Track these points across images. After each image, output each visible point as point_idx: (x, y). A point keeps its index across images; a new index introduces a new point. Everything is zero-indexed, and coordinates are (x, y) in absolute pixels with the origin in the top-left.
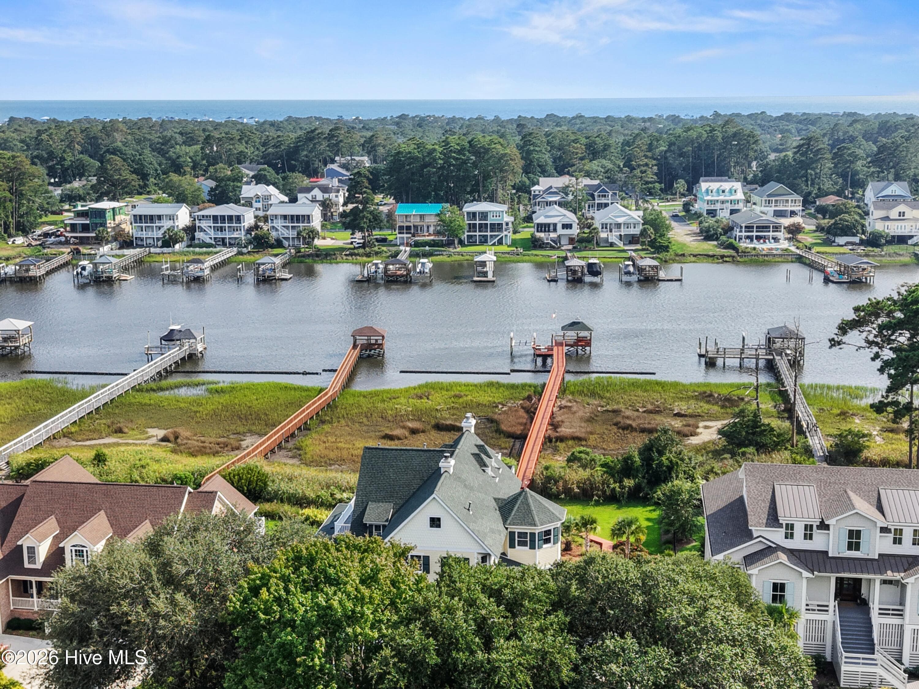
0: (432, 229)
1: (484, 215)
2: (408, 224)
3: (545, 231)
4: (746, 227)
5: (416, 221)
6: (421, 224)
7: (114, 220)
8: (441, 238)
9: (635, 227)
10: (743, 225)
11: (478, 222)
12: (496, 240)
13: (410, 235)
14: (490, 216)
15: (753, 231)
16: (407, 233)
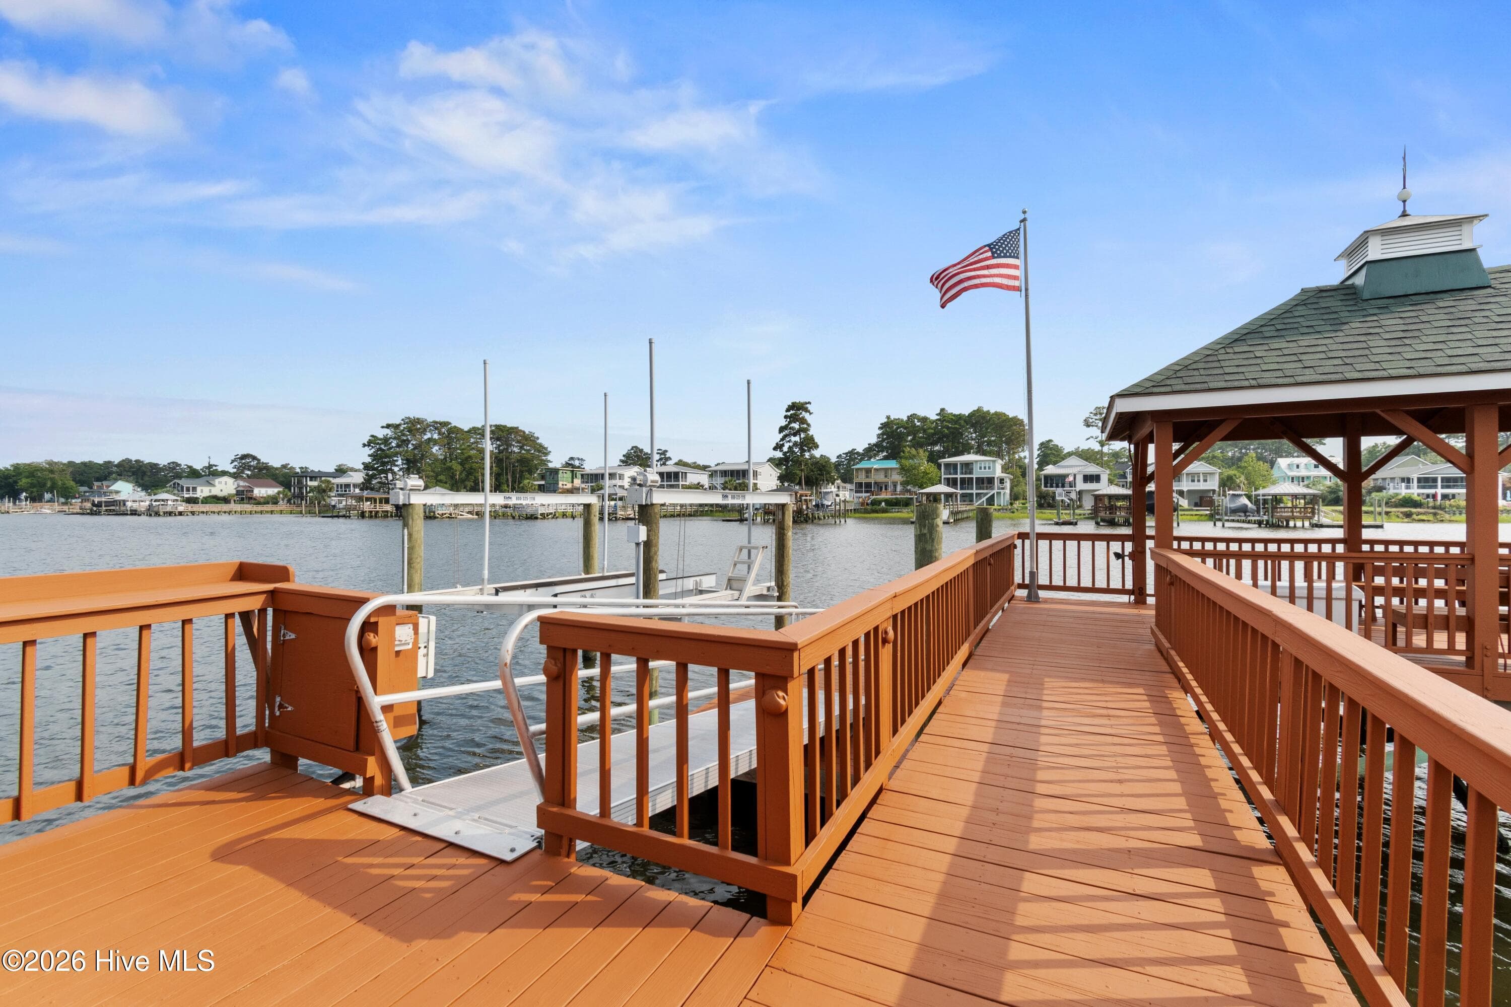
0: (899, 488)
1: (968, 466)
2: (868, 480)
3: (1057, 486)
4: (1419, 480)
5: (881, 478)
6: (886, 480)
7: (572, 482)
8: (908, 496)
9: (1205, 481)
10: (1415, 476)
11: (959, 476)
12: (984, 499)
13: (869, 494)
14: (976, 469)
15: (1436, 487)
16: (866, 492)
